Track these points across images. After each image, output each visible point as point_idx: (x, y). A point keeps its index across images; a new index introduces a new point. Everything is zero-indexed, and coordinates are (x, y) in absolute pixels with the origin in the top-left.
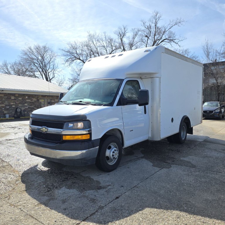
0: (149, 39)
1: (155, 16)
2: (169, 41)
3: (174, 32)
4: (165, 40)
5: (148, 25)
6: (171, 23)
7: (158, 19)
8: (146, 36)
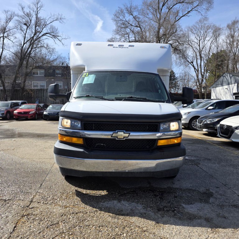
0: (28, 29)
1: (36, 4)
2: (52, 36)
3: (56, 28)
4: (47, 33)
5: (28, 12)
6: (52, 17)
7: (40, 8)
8: (25, 24)
